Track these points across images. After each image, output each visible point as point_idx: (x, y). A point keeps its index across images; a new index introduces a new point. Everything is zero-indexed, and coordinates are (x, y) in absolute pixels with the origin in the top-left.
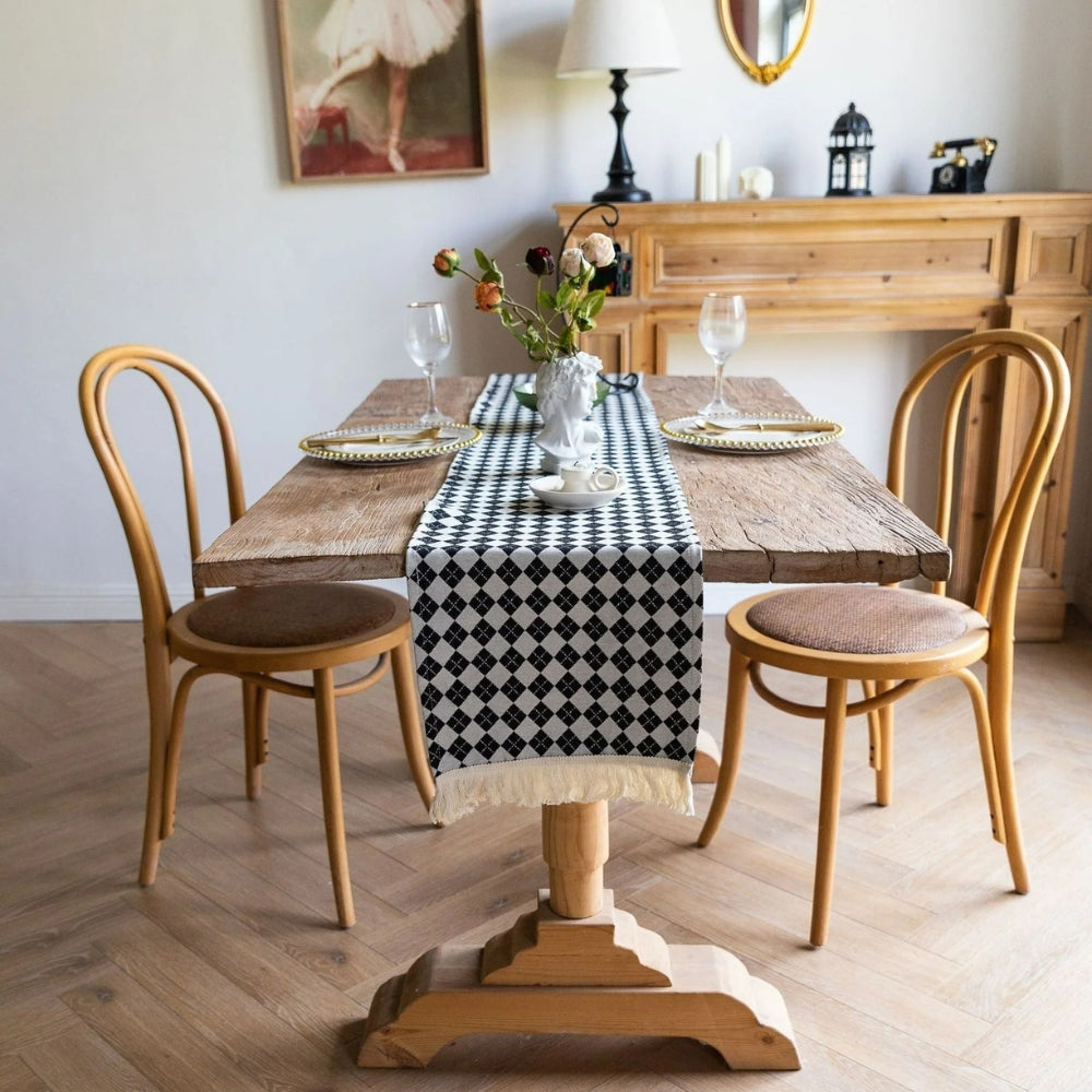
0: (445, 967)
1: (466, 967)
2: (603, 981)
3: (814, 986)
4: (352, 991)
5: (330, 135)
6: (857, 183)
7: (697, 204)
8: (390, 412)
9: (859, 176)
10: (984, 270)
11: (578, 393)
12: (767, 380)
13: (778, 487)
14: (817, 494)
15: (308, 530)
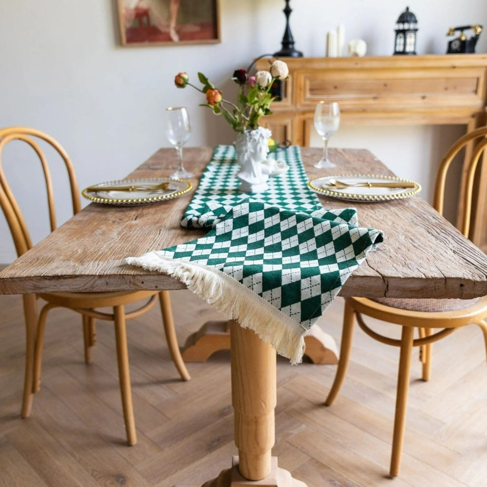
5: (141, 22)
6: (409, 49)
7: (327, 58)
8: (159, 167)
9: (411, 45)
10: (474, 94)
11: (261, 149)
12: (364, 150)
13: (382, 222)
14: (407, 228)
15: (80, 251)
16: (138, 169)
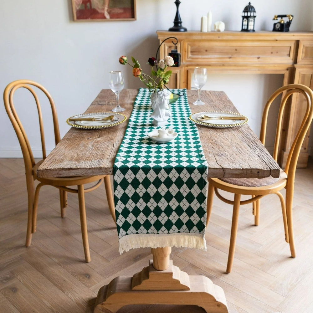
0: (120, 284)
1: (128, 284)
2: (169, 289)
3: (232, 285)
4: (93, 288)
5: (86, 7)
6: (250, 28)
7: (201, 33)
9: (251, 25)
10: (288, 56)
11: (164, 102)
12: (222, 92)
13: (226, 139)
14: (238, 143)
15: (76, 156)
16: (92, 104)
